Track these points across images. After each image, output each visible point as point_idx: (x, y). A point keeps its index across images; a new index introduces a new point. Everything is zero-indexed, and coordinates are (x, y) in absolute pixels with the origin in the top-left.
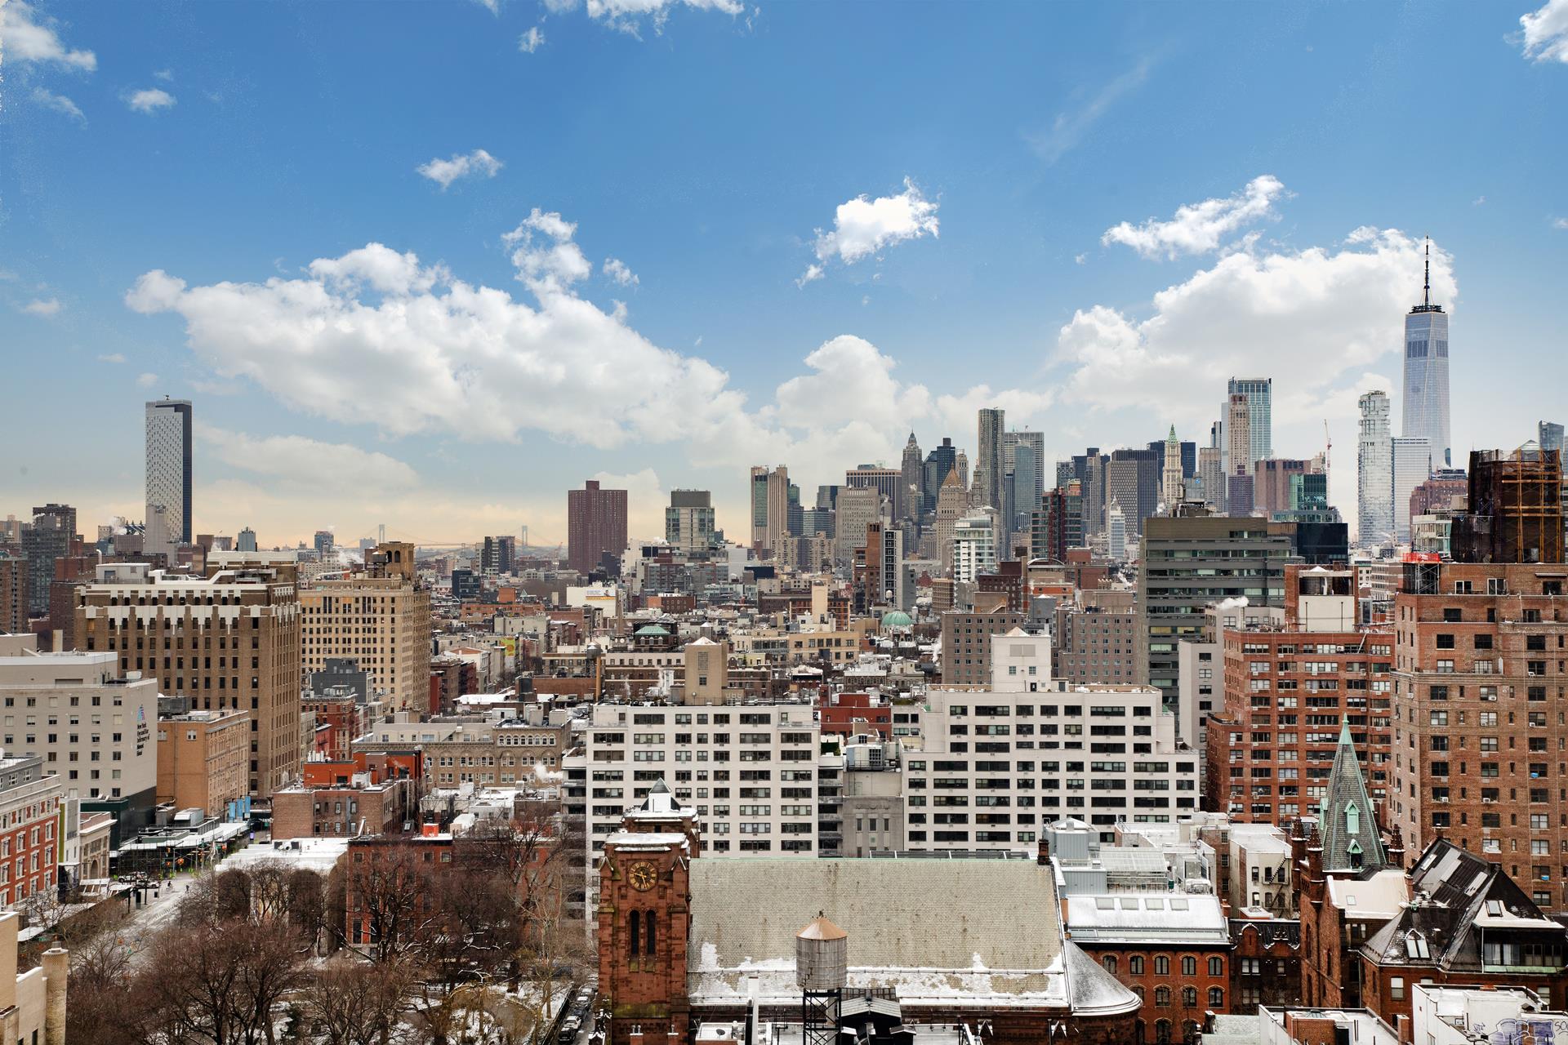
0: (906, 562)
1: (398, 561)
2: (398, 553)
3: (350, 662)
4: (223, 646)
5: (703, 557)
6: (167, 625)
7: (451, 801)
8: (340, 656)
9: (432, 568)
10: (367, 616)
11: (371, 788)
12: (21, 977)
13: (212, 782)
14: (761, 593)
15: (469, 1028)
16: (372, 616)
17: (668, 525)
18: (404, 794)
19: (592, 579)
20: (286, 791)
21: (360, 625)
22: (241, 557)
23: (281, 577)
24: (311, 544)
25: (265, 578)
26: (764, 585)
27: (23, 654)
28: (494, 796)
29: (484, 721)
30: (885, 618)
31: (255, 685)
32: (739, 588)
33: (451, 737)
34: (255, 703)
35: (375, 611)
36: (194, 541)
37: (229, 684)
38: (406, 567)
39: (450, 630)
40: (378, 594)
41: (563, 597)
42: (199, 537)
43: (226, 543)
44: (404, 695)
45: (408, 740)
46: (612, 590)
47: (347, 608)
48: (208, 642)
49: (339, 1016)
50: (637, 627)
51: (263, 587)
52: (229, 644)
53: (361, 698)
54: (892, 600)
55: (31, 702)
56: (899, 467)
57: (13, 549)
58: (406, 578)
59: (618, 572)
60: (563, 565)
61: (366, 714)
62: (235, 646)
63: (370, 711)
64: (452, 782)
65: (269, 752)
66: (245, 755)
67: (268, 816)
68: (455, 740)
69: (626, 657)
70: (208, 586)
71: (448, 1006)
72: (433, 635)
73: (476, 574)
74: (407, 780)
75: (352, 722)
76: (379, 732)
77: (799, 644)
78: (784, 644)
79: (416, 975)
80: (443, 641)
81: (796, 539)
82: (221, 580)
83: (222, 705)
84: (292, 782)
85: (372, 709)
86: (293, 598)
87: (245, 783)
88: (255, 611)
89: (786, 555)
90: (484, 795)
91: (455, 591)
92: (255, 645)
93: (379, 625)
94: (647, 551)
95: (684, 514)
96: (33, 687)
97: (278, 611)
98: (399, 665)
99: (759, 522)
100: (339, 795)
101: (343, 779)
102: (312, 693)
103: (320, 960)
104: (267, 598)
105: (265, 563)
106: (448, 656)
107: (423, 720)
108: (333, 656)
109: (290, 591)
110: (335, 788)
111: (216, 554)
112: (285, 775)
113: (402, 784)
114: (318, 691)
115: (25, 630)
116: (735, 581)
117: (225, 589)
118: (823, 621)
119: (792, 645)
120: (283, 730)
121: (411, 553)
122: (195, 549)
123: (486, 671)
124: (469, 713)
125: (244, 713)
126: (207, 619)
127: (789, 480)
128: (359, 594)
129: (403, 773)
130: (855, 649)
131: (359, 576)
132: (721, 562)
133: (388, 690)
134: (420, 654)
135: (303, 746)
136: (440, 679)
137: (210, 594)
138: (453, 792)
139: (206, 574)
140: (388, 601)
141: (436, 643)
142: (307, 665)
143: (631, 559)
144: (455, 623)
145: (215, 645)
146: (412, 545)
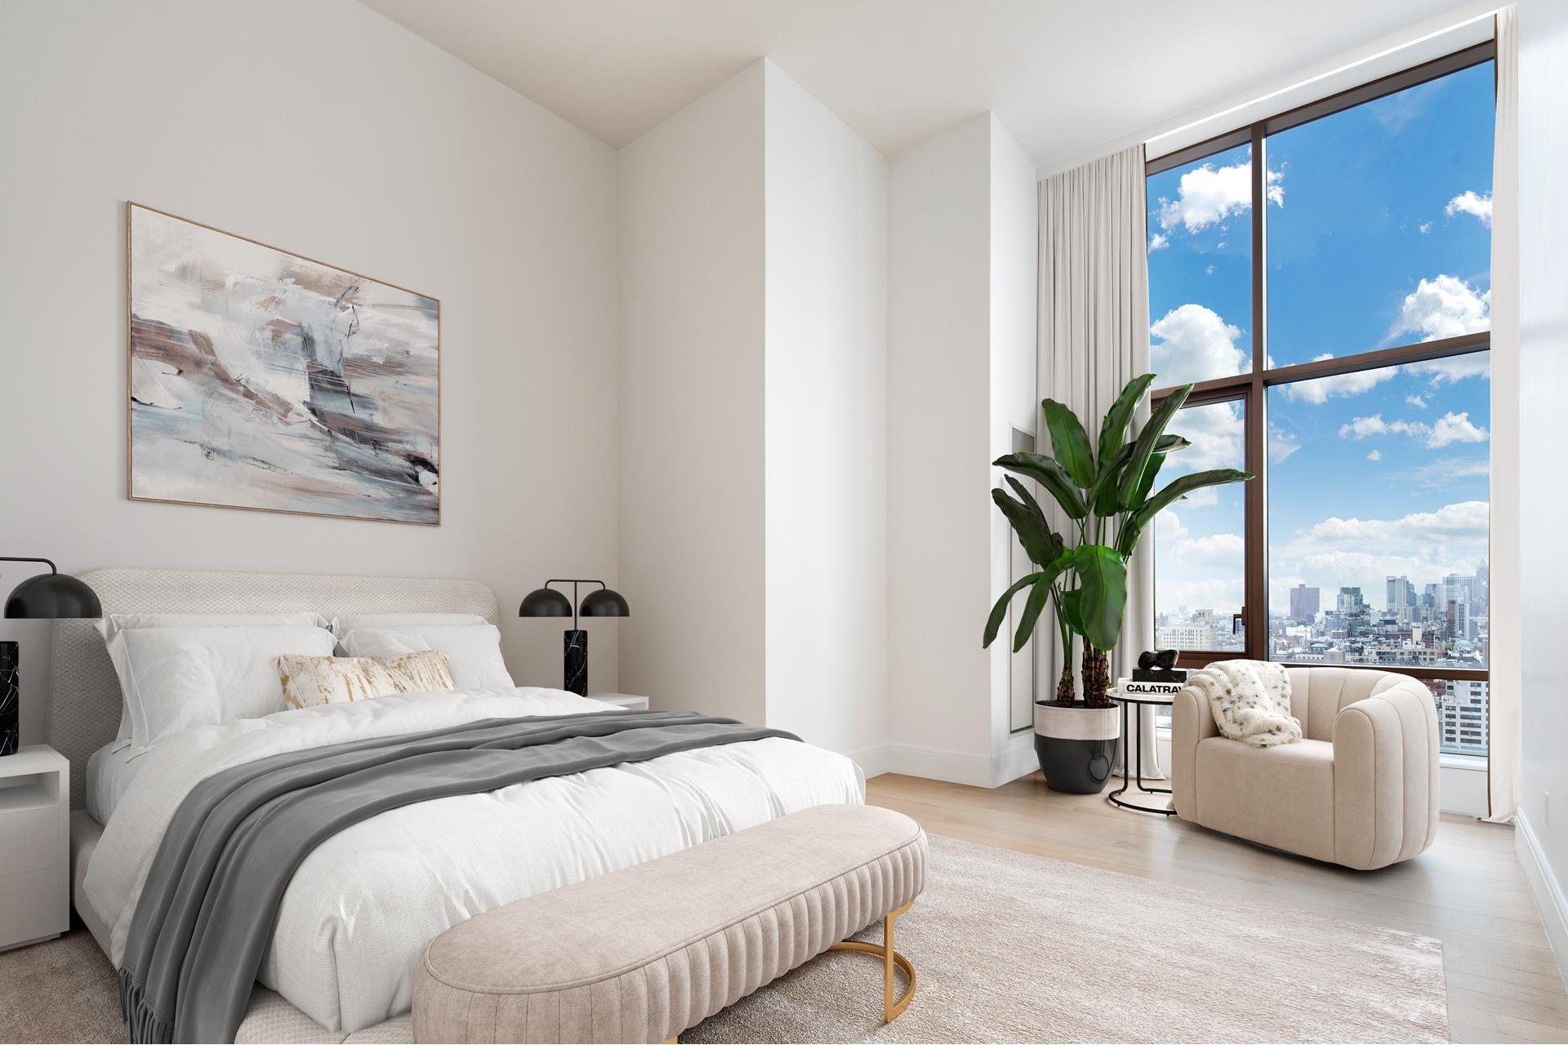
0: (1472, 618)
1: (1204, 616)
5: (1357, 615)
14: (1387, 631)
17: (1338, 602)
19: (1299, 624)
21: (1188, 641)
26: (1389, 628)
30: (1457, 643)
32: (1376, 629)
38: (1207, 619)
41: (1284, 631)
46: (1309, 629)
47: (1182, 634)
50: (1312, 644)
54: (1463, 635)
56: (1475, 575)
58: (1207, 623)
59: (1314, 622)
60: (1288, 619)
69: (1306, 656)
77: (1402, 654)
78: (1395, 653)
81: (1411, 608)
89: (1405, 614)
93: (1195, 640)
94: (1327, 613)
95: (1346, 597)
99: (1391, 600)
116: (1374, 626)
118: (1417, 643)
119: (1398, 654)
127: (1408, 582)
130: (1435, 657)
132: (1366, 618)
140: (1199, 632)
143: (1320, 616)
144: (1233, 641)
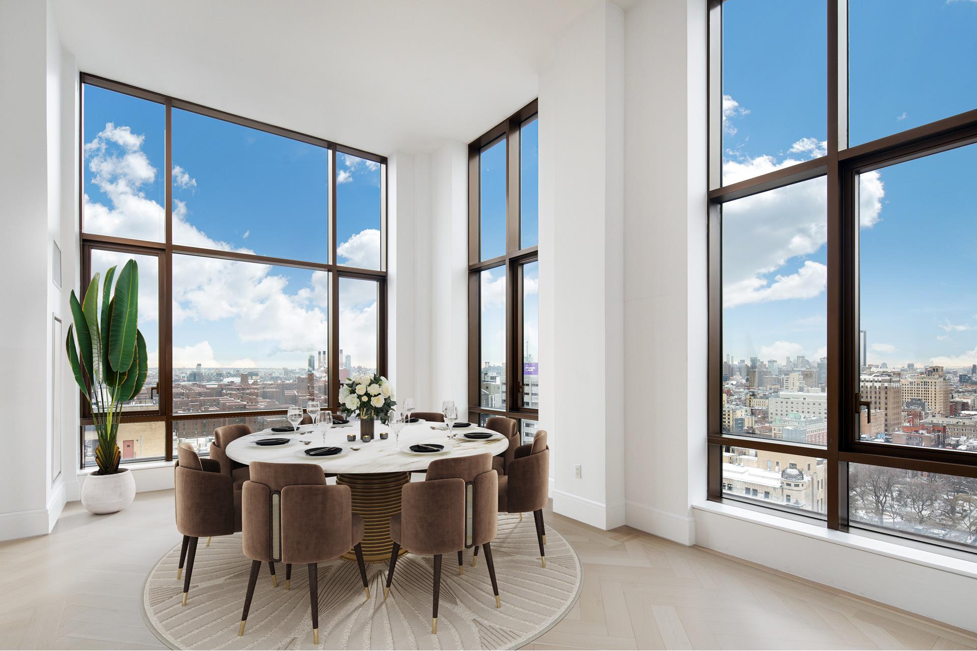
2: (937, 369)
3: (919, 399)
4: (876, 393)
6: (876, 388)
7: (958, 441)
8: (916, 397)
9: (952, 374)
10: (925, 387)
11: (927, 434)
12: (817, 466)
13: (873, 428)
15: (964, 507)
16: (927, 387)
18: (939, 437)
20: (897, 433)
22: (882, 370)
23: (895, 375)
24: (906, 367)
25: (889, 376)
27: (817, 393)
28: (975, 441)
29: (971, 419)
31: (886, 404)
33: (957, 423)
34: (886, 409)
35: (928, 385)
36: (867, 366)
37: (878, 403)
39: (958, 392)
40: (930, 381)
42: (869, 365)
43: (877, 367)
44: (939, 410)
45: (941, 422)
48: (871, 392)
49: (915, 494)
51: (889, 378)
52: (878, 393)
53: (924, 409)
55: (820, 404)
57: (815, 368)
61: (925, 414)
62: (880, 393)
63: (927, 414)
64: (958, 435)
65: (891, 422)
66: (883, 422)
67: (891, 439)
68: (959, 424)
70: (871, 378)
71: (956, 499)
72: (951, 393)
73: (969, 375)
74: (940, 433)
75: (920, 416)
76: (929, 419)
79: (943, 488)
80: (955, 395)
82: (875, 376)
83: (875, 409)
84: (899, 431)
85: (928, 413)
86: (899, 381)
87: (883, 430)
88: (886, 384)
90: (971, 441)
91: (960, 381)
92: (886, 394)
96: (820, 401)
97: (893, 385)
98: (937, 401)
100: (915, 436)
101: (917, 432)
102: (906, 408)
103: (909, 479)
104: (890, 381)
105: (889, 371)
106: (957, 399)
107: (946, 417)
108: (913, 397)
109: (898, 379)
110: (913, 433)
111: (873, 369)
112: (896, 429)
113: (938, 435)
114: (907, 406)
115: (818, 387)
117: (876, 379)
120: (896, 416)
121: (942, 369)
122: (868, 368)
123: (973, 405)
124: (964, 416)
125: (883, 411)
126: (871, 386)
128: (923, 381)
129: (939, 431)
131: (923, 376)
133: (934, 408)
134: (946, 399)
135: (903, 421)
136: (953, 406)
137: (872, 380)
138: (958, 439)
139: (871, 374)
141: (953, 396)
142: (904, 400)
145: (873, 393)
146: (943, 367)
